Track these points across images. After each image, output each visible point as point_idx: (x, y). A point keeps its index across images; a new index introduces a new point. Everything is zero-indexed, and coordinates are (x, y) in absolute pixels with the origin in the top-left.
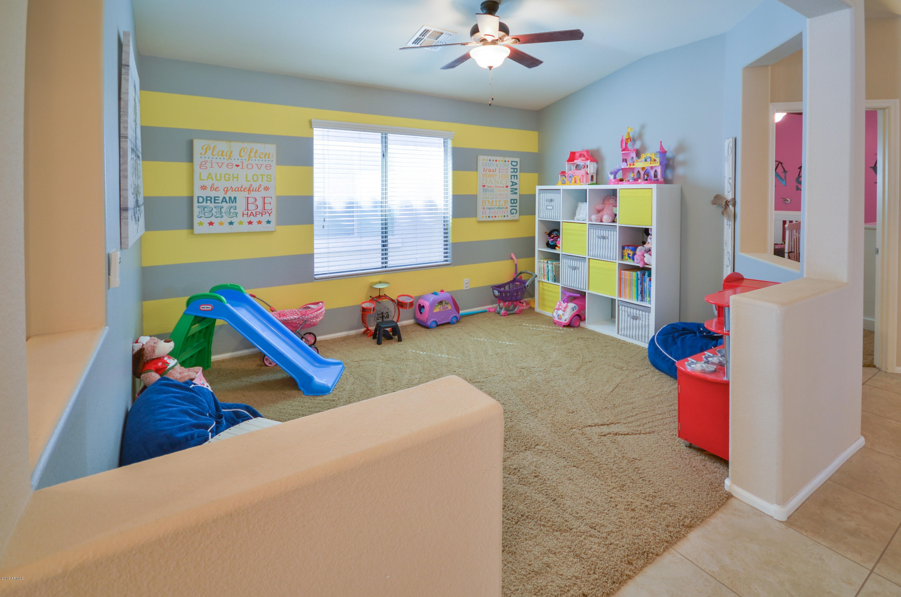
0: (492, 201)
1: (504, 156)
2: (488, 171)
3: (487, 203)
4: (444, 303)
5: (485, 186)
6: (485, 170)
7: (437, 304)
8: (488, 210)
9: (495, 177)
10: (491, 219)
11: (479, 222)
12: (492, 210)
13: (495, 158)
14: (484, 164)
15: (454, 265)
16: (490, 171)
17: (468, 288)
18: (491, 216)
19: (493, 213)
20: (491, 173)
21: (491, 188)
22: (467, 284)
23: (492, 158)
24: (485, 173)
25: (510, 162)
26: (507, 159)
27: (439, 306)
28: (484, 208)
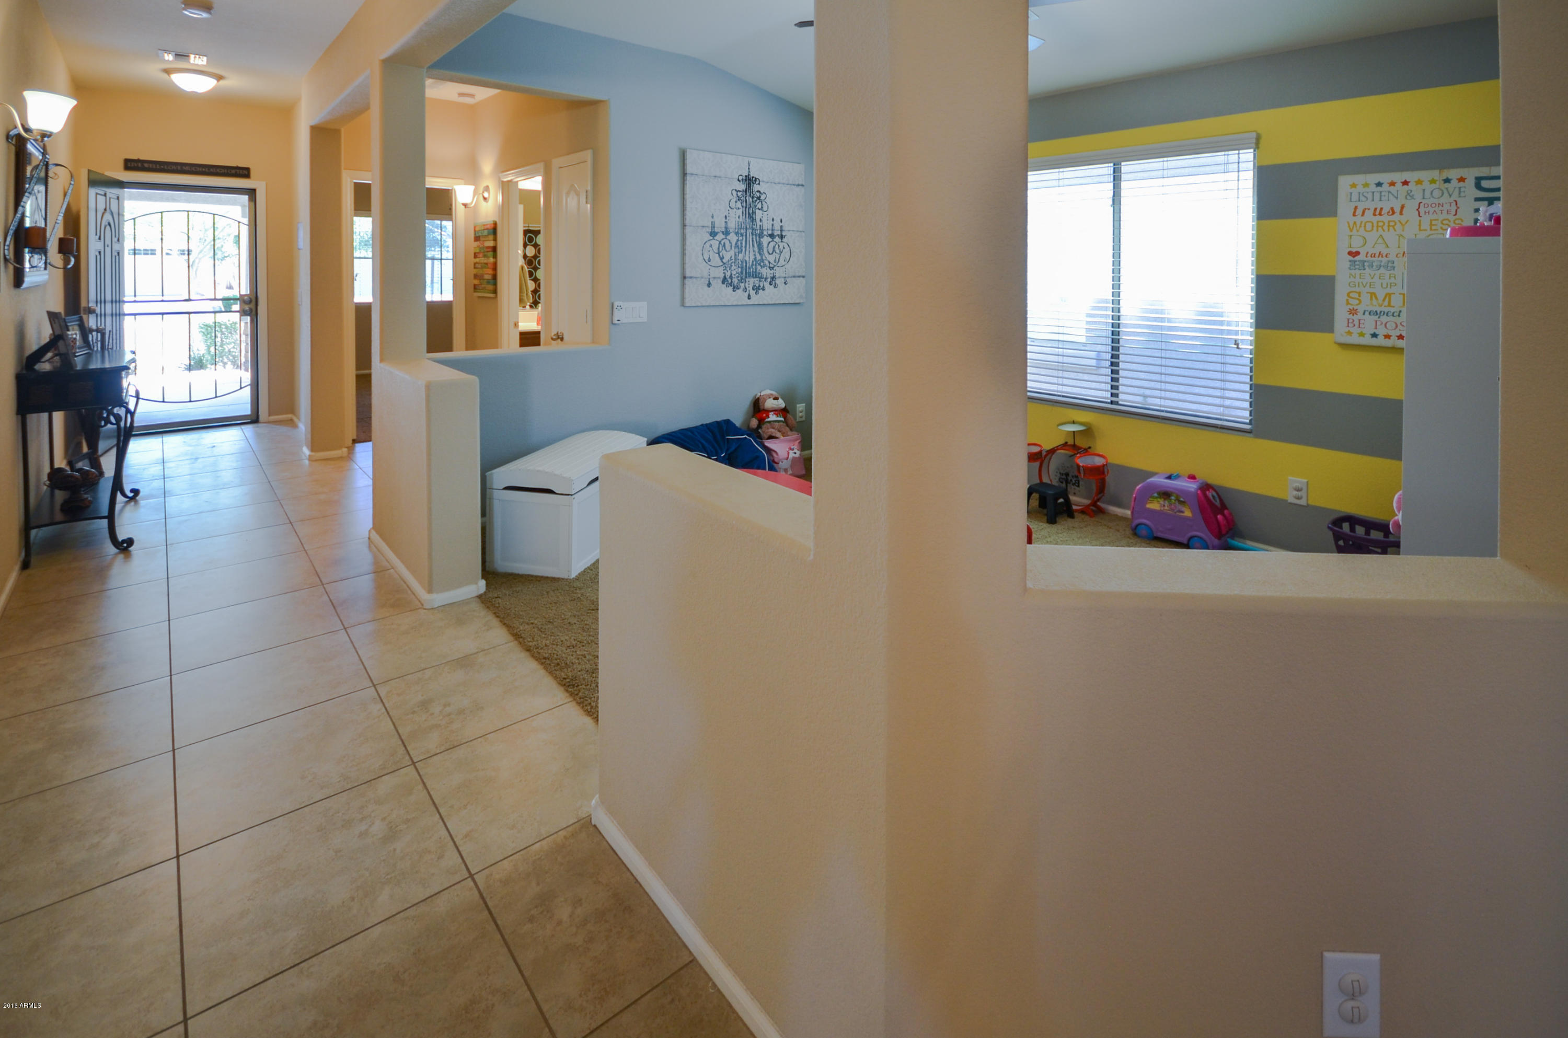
0: (1389, 295)
1: (1441, 168)
2: (1369, 214)
3: (1365, 298)
4: (1173, 498)
5: (1358, 253)
6: (1359, 212)
7: (1156, 495)
8: (1369, 321)
9: (1398, 226)
10: (1380, 341)
11: (1345, 346)
12: (1384, 319)
13: (1398, 177)
14: (1355, 198)
15: (1258, 436)
16: (1378, 212)
17: (1303, 502)
18: (1381, 331)
19: (1391, 325)
20: (1385, 218)
21: (1384, 260)
22: (1299, 490)
23: (1385, 177)
24: (1359, 219)
25: (1471, 182)
26: (1454, 174)
27: (1161, 501)
28: (1353, 312)
